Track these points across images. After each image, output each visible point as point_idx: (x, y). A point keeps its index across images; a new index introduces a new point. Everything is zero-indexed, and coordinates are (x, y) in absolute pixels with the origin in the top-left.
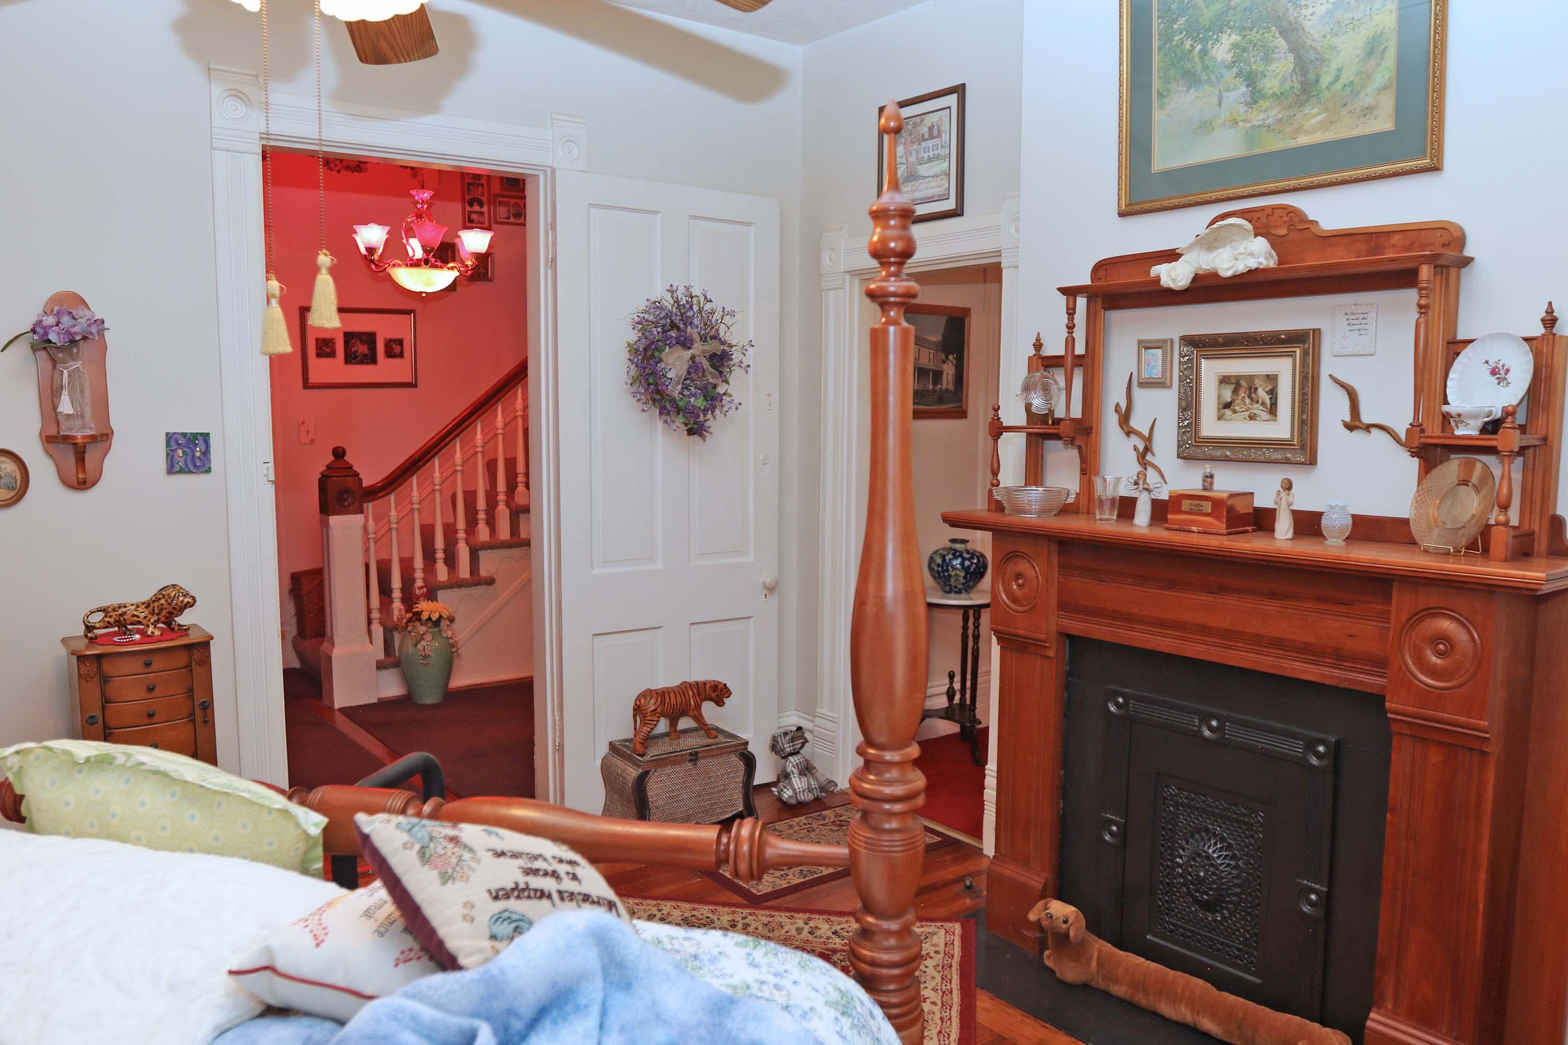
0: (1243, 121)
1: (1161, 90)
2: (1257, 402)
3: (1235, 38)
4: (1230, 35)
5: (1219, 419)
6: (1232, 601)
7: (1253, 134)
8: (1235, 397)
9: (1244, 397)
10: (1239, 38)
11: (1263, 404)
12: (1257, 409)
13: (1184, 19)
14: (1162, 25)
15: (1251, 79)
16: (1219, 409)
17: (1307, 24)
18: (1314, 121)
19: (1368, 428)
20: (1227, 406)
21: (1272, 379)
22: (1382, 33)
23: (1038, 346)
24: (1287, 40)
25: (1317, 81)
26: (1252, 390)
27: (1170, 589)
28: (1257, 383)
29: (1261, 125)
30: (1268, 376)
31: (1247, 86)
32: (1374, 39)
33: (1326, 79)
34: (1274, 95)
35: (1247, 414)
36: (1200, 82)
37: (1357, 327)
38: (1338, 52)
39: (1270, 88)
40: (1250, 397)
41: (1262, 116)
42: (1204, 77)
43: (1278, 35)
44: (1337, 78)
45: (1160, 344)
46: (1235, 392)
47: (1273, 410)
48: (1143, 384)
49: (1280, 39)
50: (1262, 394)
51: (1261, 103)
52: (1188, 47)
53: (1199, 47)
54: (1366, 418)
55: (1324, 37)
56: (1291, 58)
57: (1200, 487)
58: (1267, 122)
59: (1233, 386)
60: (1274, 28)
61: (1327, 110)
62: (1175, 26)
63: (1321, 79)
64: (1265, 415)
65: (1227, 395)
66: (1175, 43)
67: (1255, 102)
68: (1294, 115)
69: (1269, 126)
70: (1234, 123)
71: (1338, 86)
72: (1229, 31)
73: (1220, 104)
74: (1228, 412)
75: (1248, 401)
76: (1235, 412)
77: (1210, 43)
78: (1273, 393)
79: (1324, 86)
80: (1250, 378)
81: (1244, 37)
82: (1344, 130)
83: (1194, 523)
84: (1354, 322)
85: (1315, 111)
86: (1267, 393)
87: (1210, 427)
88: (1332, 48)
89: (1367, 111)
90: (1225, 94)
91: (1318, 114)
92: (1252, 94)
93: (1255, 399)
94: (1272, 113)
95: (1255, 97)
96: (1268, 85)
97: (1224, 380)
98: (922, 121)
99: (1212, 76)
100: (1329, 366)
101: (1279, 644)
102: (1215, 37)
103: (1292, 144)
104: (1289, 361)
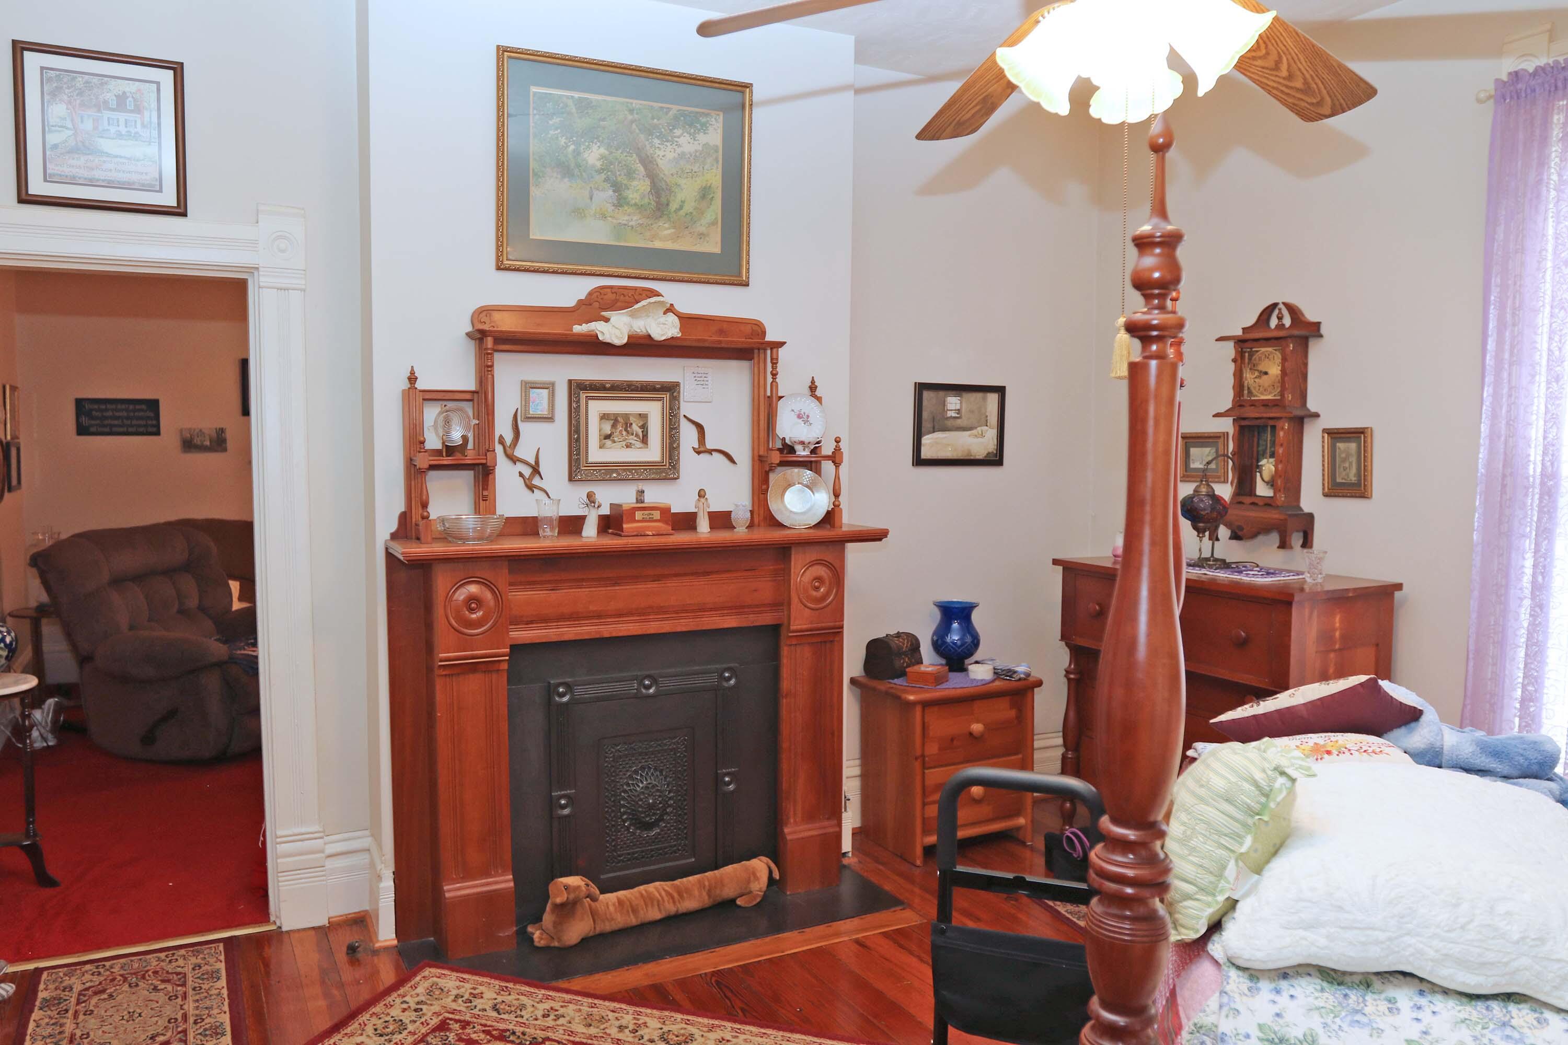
0: (610, 217)
1: (536, 170)
2: (633, 434)
3: (603, 150)
4: (599, 147)
5: (600, 448)
6: (672, 584)
7: (619, 229)
8: (614, 430)
9: (621, 431)
10: (607, 153)
11: (637, 435)
12: (632, 439)
13: (559, 119)
14: (537, 117)
15: (617, 188)
16: (600, 440)
17: (660, 162)
18: (666, 232)
19: (710, 452)
20: (608, 437)
21: (643, 417)
22: (710, 187)
23: (412, 379)
24: (646, 168)
25: (668, 205)
26: (627, 425)
27: (619, 584)
28: (632, 419)
29: (625, 225)
30: (640, 414)
31: (614, 191)
32: (705, 188)
33: (674, 206)
34: (636, 204)
35: (624, 443)
36: (573, 175)
37: (702, 383)
38: (682, 190)
39: (632, 199)
40: (626, 430)
41: (626, 218)
42: (576, 172)
43: (638, 162)
44: (681, 208)
45: (547, 386)
46: (614, 426)
47: (644, 440)
48: (529, 419)
49: (639, 165)
50: (636, 428)
51: (626, 208)
52: (562, 143)
53: (572, 147)
54: (709, 445)
55: (672, 175)
56: (648, 182)
57: (635, 501)
58: (630, 224)
59: (612, 422)
60: (634, 155)
61: (674, 227)
62: (551, 122)
63: (671, 205)
64: (639, 444)
65: (607, 429)
66: (550, 136)
67: (621, 206)
68: (652, 224)
69: (632, 227)
70: (604, 217)
71: (682, 213)
72: (598, 144)
73: (591, 199)
74: (608, 442)
75: (624, 433)
76: (614, 442)
77: (583, 147)
78: (644, 427)
79: (673, 210)
80: (626, 416)
81: (611, 153)
82: (685, 245)
83: (648, 528)
84: (698, 379)
85: (666, 225)
86: (640, 427)
87: (596, 454)
88: (678, 185)
89: (702, 236)
90: (595, 192)
91: (669, 229)
92: (619, 199)
93: (630, 432)
94: (635, 218)
95: (621, 202)
96: (631, 196)
97: (604, 417)
98: (102, 84)
99: (584, 174)
100: (686, 408)
101: (703, 609)
102: (587, 144)
103: (650, 245)
104: (659, 404)
